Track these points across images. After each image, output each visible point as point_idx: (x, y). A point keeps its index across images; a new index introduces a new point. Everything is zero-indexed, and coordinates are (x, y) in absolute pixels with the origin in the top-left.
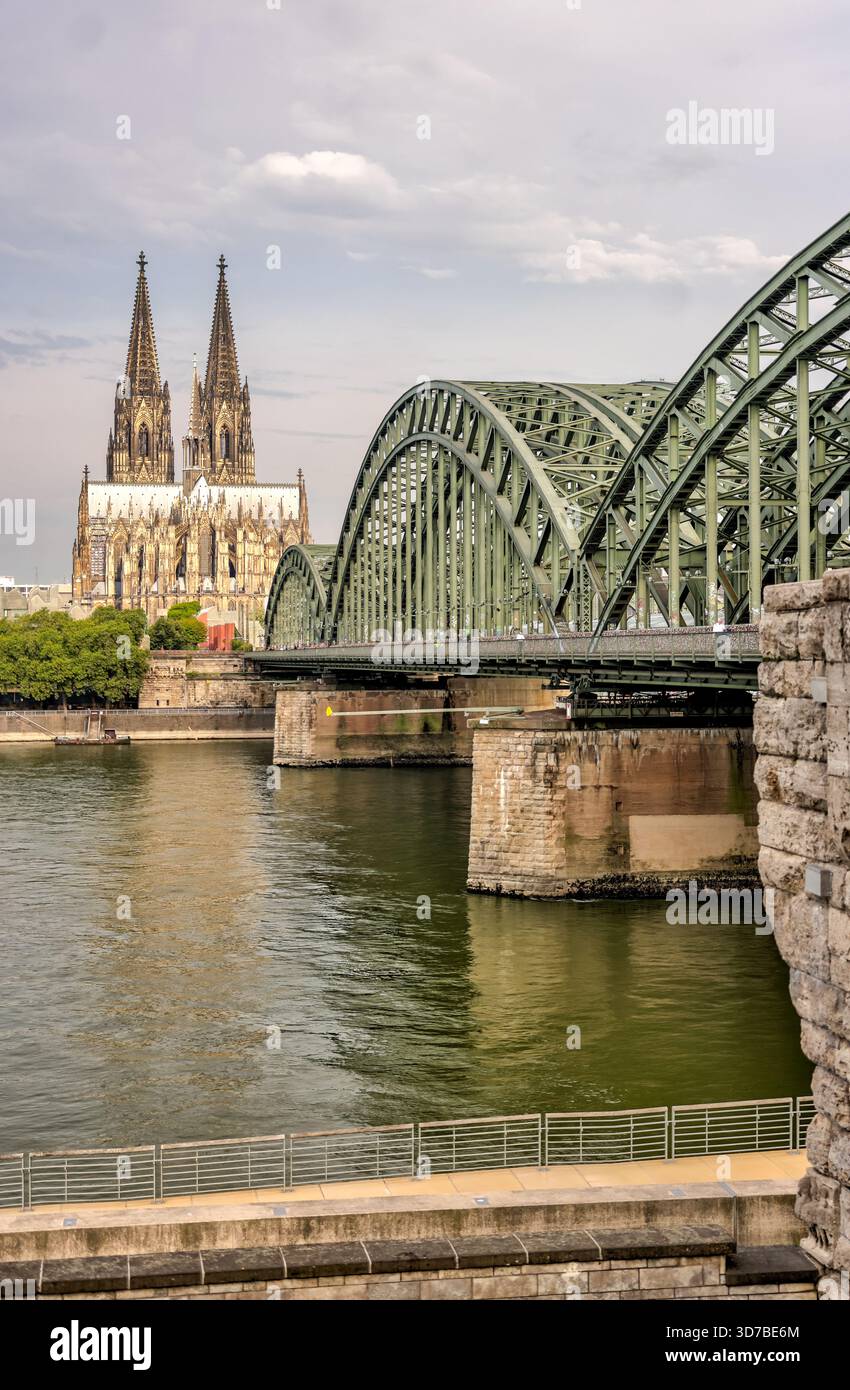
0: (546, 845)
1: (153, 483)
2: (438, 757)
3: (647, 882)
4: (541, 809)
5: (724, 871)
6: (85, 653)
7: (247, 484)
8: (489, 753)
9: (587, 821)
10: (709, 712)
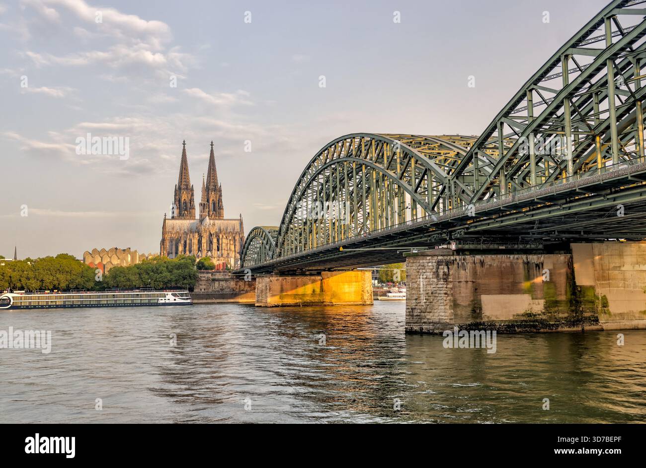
0: (445, 309)
1: (188, 219)
2: (319, 302)
3: (490, 326)
4: (442, 292)
5: (524, 320)
7: (221, 219)
8: (414, 268)
9: (463, 297)
10: (516, 246)
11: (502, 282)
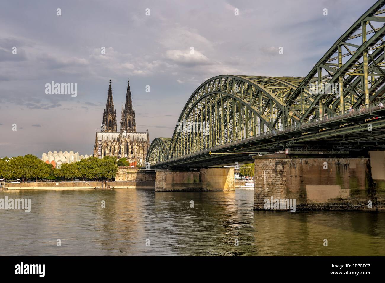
0: (281, 194)
1: (112, 132)
2: (198, 189)
3: (312, 206)
4: (279, 183)
5: (335, 203)
6: (102, 167)
7: (134, 133)
8: (260, 166)
9: (293, 186)
10: (330, 153)
11: (321, 176)
